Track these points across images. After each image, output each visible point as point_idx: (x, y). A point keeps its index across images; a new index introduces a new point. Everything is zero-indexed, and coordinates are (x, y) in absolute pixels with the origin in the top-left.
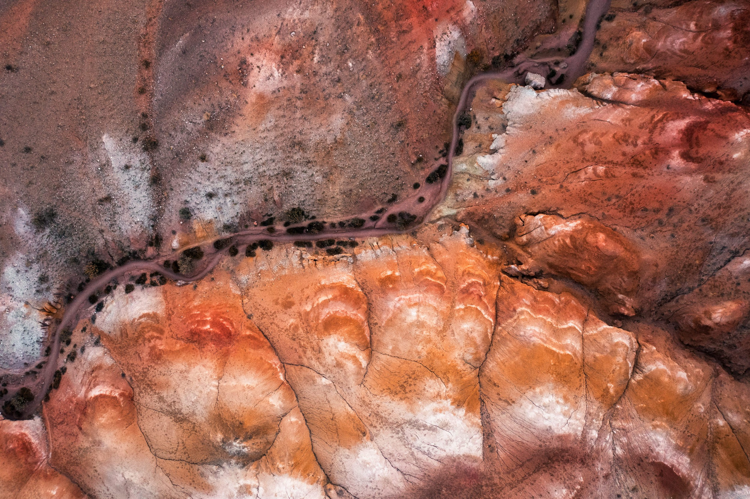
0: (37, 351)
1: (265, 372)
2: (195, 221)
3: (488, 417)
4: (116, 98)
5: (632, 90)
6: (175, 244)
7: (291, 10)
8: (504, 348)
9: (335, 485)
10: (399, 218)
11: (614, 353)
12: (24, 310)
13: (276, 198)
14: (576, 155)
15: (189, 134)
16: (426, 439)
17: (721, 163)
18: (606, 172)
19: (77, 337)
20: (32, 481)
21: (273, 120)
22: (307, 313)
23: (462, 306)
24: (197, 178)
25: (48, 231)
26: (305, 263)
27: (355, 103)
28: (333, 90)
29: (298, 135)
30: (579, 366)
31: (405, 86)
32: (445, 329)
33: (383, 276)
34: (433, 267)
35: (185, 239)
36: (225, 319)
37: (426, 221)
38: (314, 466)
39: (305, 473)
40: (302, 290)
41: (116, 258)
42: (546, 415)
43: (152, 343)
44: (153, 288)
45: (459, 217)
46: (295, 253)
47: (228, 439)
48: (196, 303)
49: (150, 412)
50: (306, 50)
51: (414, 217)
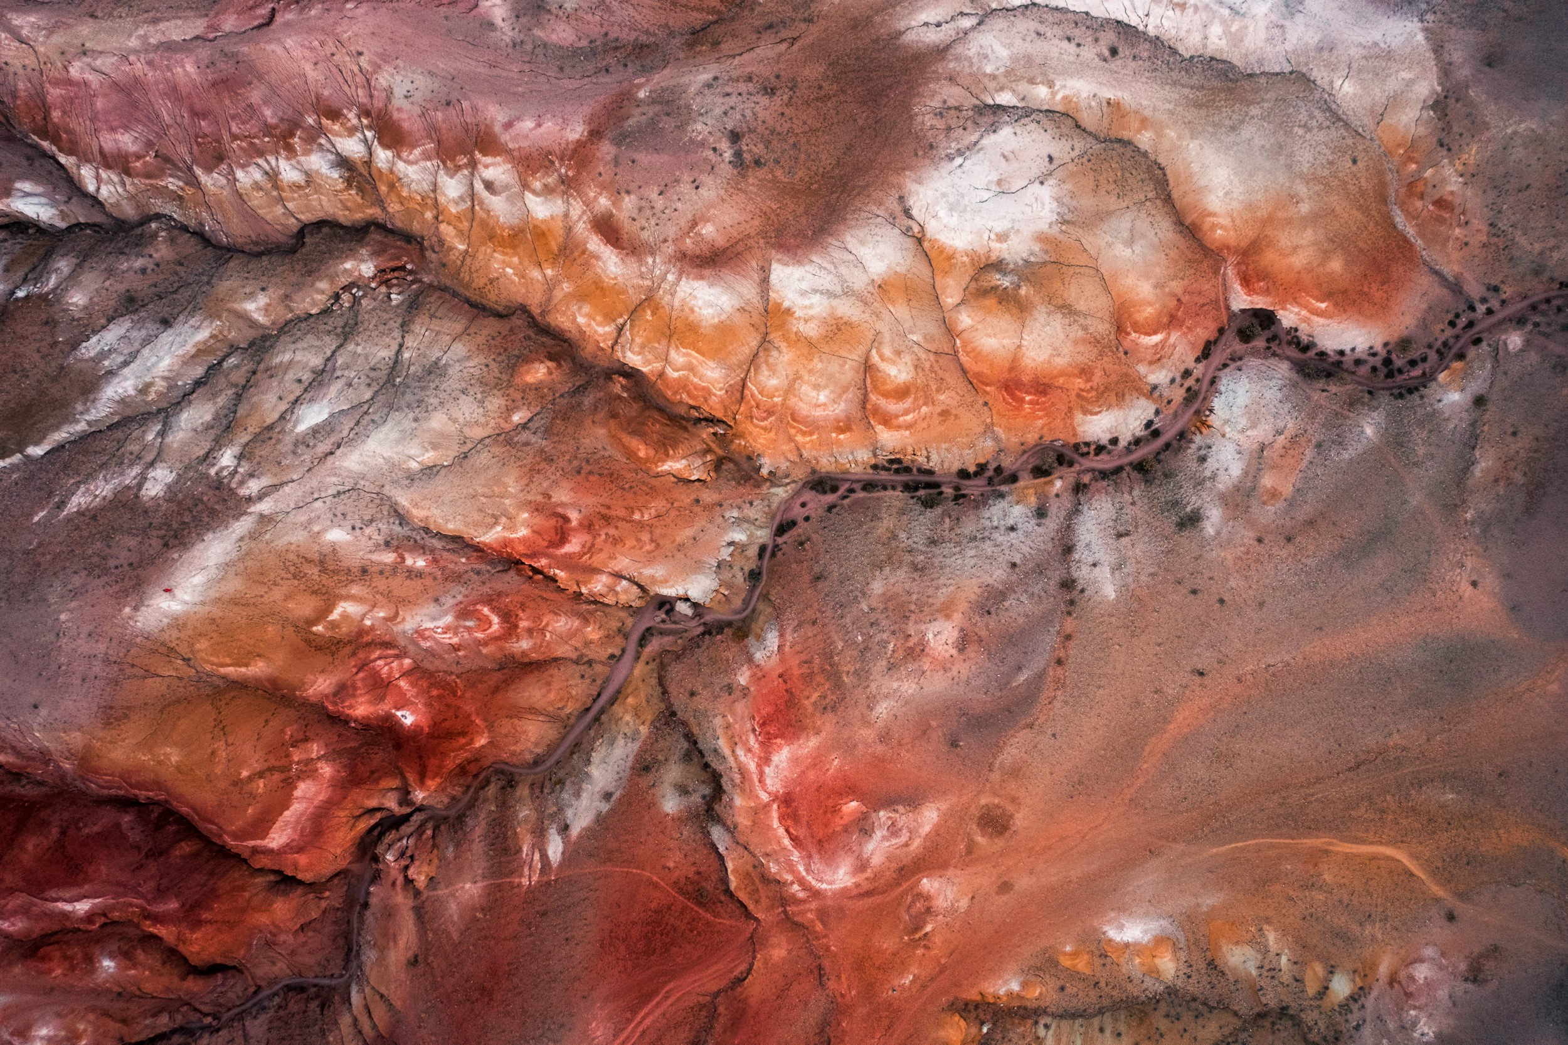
0: (1224, 384)
1: (973, 350)
2: (1033, 504)
3: (762, 297)
4: (1096, 633)
5: (605, 585)
6: (1058, 484)
7: (910, 691)
8: (741, 357)
9: (913, 236)
10: (827, 488)
11: (643, 347)
12: (1227, 429)
13: (947, 520)
14: (658, 532)
15: (1026, 591)
16: (822, 281)
17: (537, 510)
18: (633, 513)
19: (1179, 394)
20: (1244, 244)
21: (939, 594)
22: (925, 404)
23: (776, 399)
24: (1023, 547)
25: (1188, 509)
26: (925, 453)
27: (859, 603)
28: (878, 616)
29: (917, 578)
30: (675, 337)
31: (810, 613)
32: (795, 380)
33: (848, 434)
34: (799, 438)
35: (1047, 487)
36: (1010, 404)
37: (800, 484)
38: (932, 255)
39: (941, 250)
40: (929, 426)
41: (1124, 474)
42: (712, 298)
43: (1088, 386)
44: (1087, 440)
45: (768, 484)
46: (935, 463)
47: (1014, 289)
48: (1040, 422)
49: (1099, 315)
50: (900, 654)
51: (812, 488)
